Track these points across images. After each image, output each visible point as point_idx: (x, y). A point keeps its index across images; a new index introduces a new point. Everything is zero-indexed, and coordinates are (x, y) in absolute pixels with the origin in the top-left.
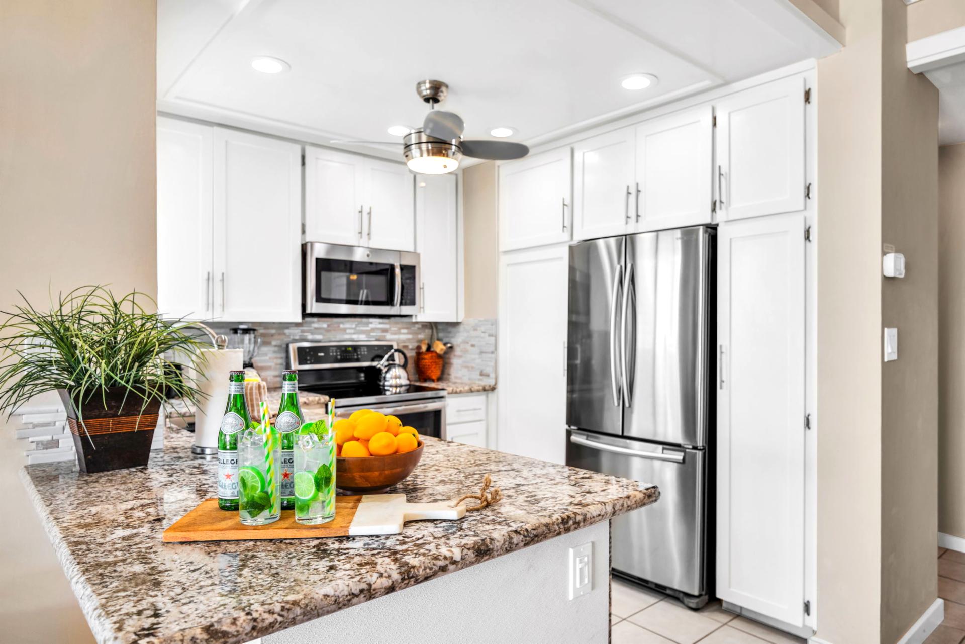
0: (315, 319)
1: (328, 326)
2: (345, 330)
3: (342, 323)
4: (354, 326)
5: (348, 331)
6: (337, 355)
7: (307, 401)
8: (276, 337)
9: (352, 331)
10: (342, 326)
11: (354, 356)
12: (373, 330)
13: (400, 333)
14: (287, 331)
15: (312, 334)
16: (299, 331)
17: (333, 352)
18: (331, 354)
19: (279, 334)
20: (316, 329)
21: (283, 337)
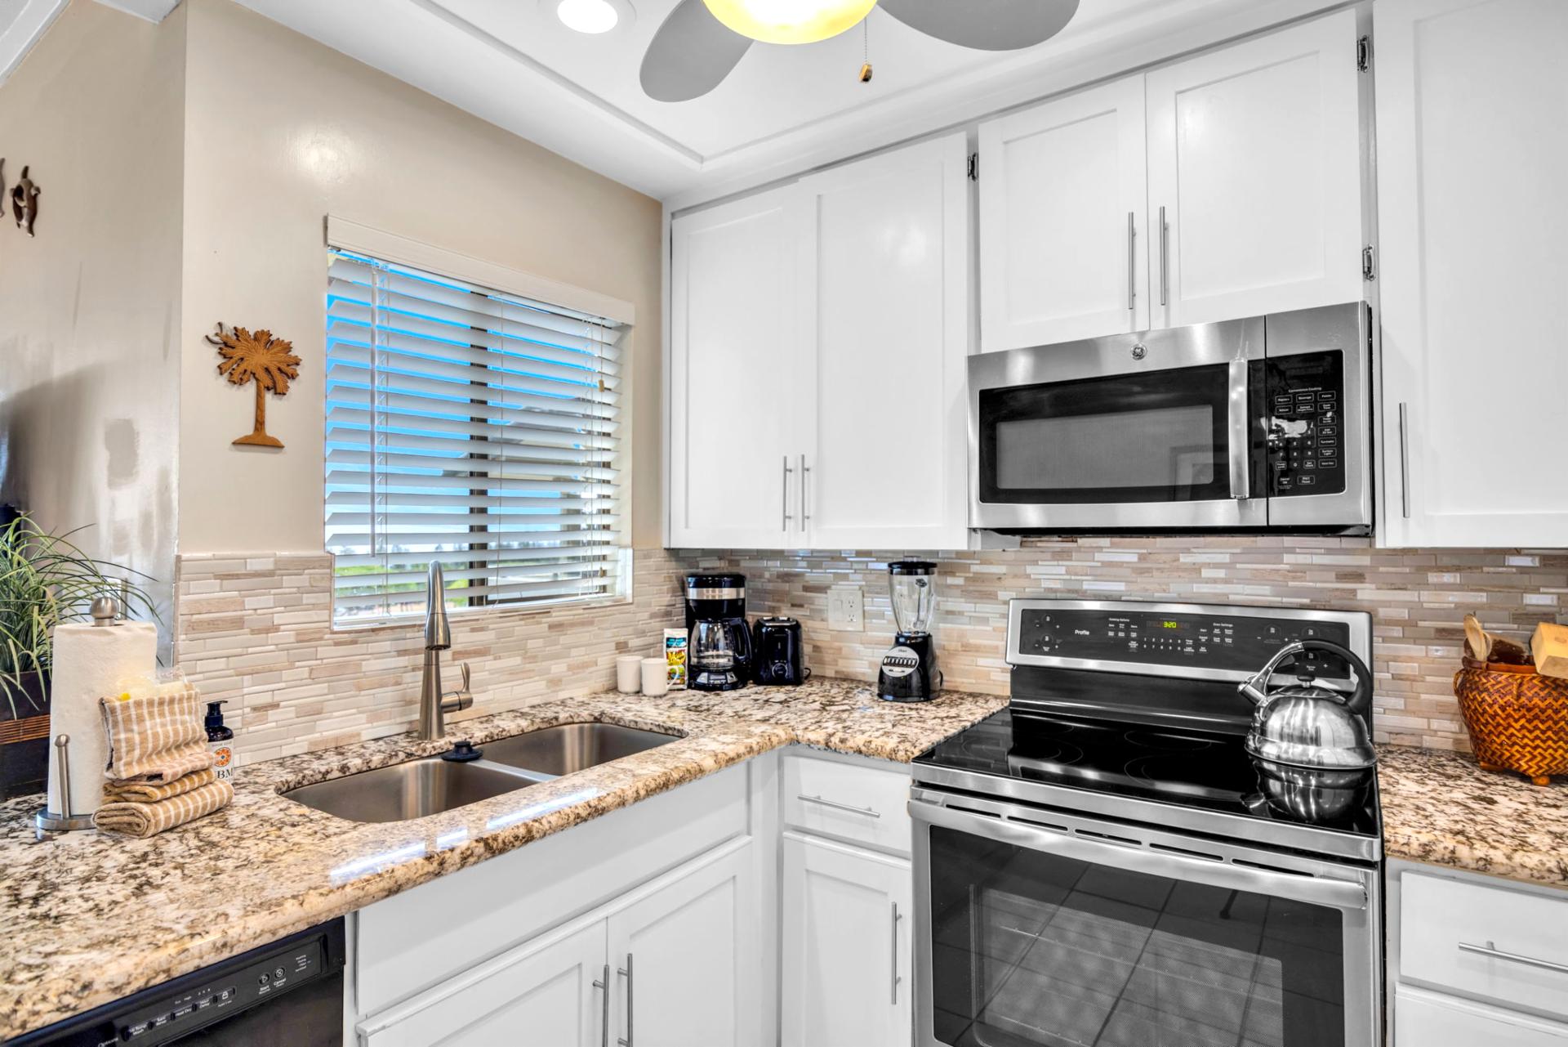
0: (1105, 541)
1: (1142, 558)
2: (1196, 569)
3: (1187, 551)
4: (1226, 559)
5: (1206, 573)
6: (1128, 639)
7: (863, 749)
8: (1007, 582)
9: (1221, 574)
10: (1184, 559)
11: (1184, 645)
12: (1298, 571)
13: (1425, 585)
14: (1030, 569)
15: (1098, 578)
16: (1063, 570)
17: (1116, 630)
18: (1111, 634)
19: (1015, 576)
20: (1110, 564)
21: (1022, 582)
